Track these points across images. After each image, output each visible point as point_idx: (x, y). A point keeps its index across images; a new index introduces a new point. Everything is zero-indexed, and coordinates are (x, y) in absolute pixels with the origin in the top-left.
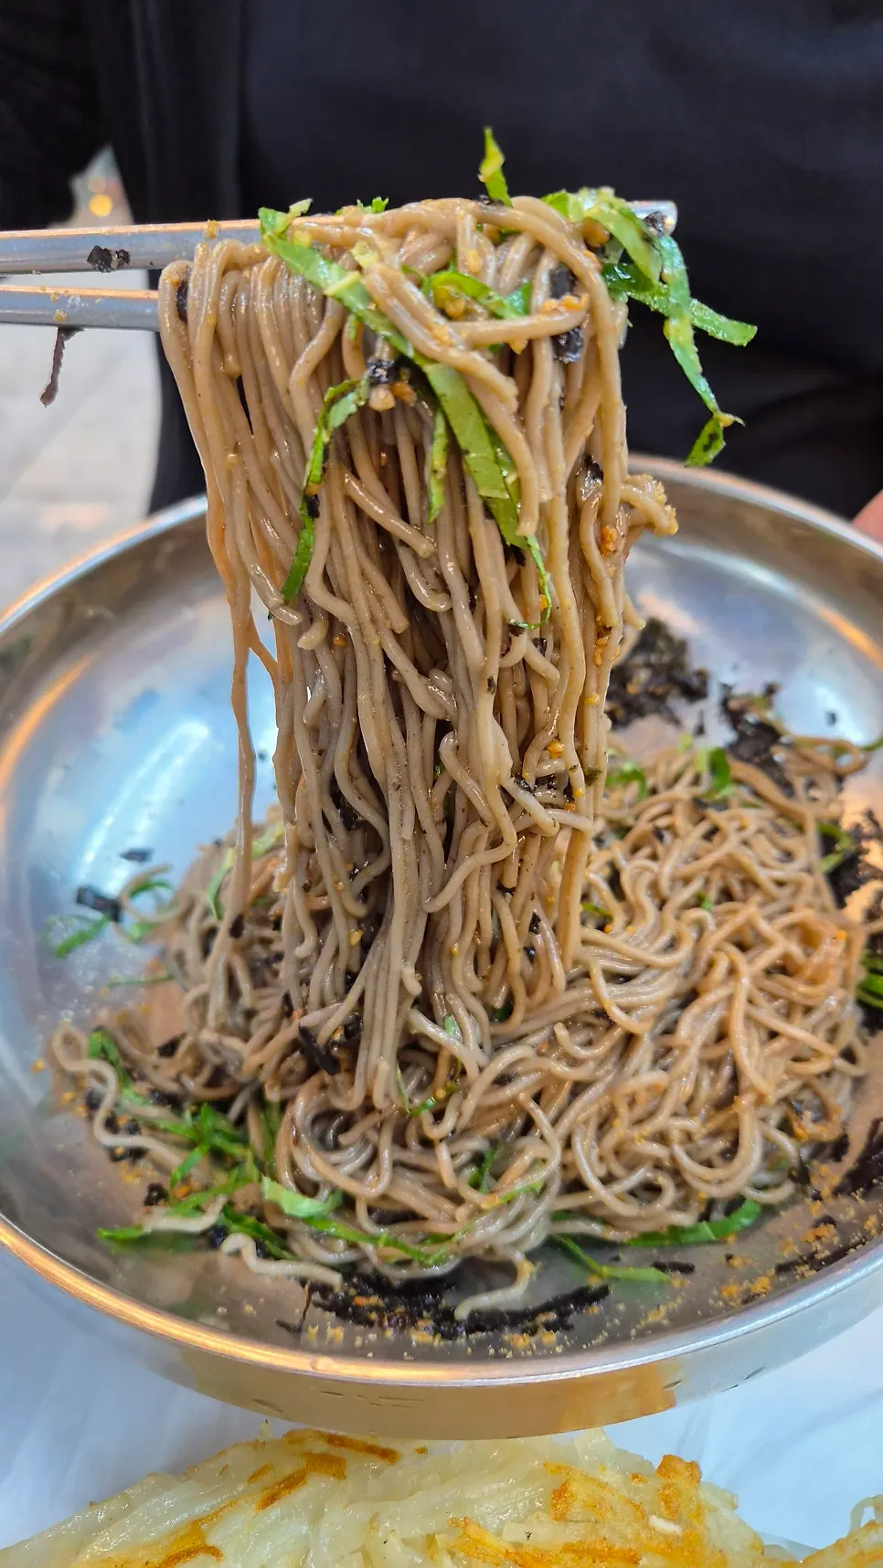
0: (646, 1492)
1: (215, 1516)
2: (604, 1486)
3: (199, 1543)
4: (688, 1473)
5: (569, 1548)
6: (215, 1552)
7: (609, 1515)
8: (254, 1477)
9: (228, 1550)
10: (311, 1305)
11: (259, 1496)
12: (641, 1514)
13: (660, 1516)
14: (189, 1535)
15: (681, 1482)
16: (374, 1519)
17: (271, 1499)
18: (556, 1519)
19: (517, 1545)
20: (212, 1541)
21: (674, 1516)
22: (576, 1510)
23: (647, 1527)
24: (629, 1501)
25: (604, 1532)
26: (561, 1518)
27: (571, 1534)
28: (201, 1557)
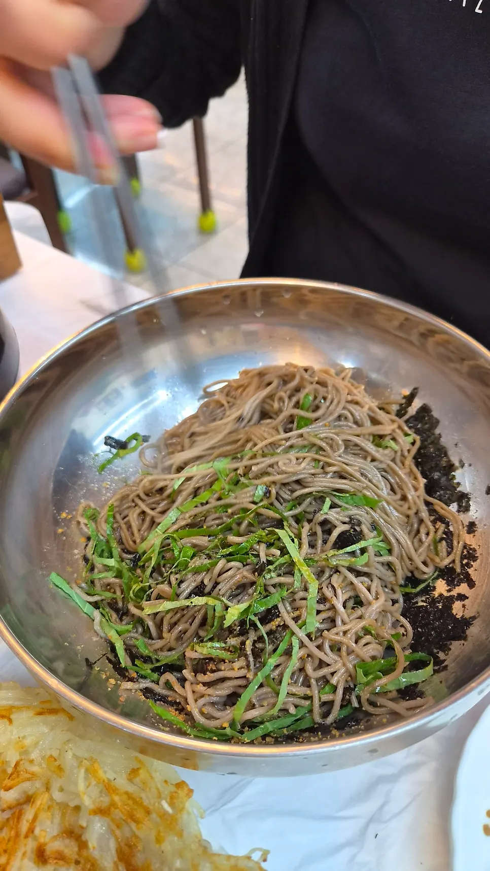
0: (167, 791)
1: (19, 709)
2: (152, 777)
3: (8, 715)
4: (186, 793)
5: (127, 793)
6: (10, 721)
7: (148, 789)
8: (44, 702)
9: (15, 723)
10: (105, 657)
11: (39, 710)
12: (160, 796)
13: (167, 802)
14: (7, 710)
15: (182, 793)
16: (68, 741)
17: (40, 714)
18: (128, 779)
19: (109, 780)
20: (13, 717)
21: (172, 804)
22: (137, 780)
23: (159, 803)
24: (158, 789)
25: (143, 795)
26: (130, 780)
27: (131, 789)
28: (6, 721)
